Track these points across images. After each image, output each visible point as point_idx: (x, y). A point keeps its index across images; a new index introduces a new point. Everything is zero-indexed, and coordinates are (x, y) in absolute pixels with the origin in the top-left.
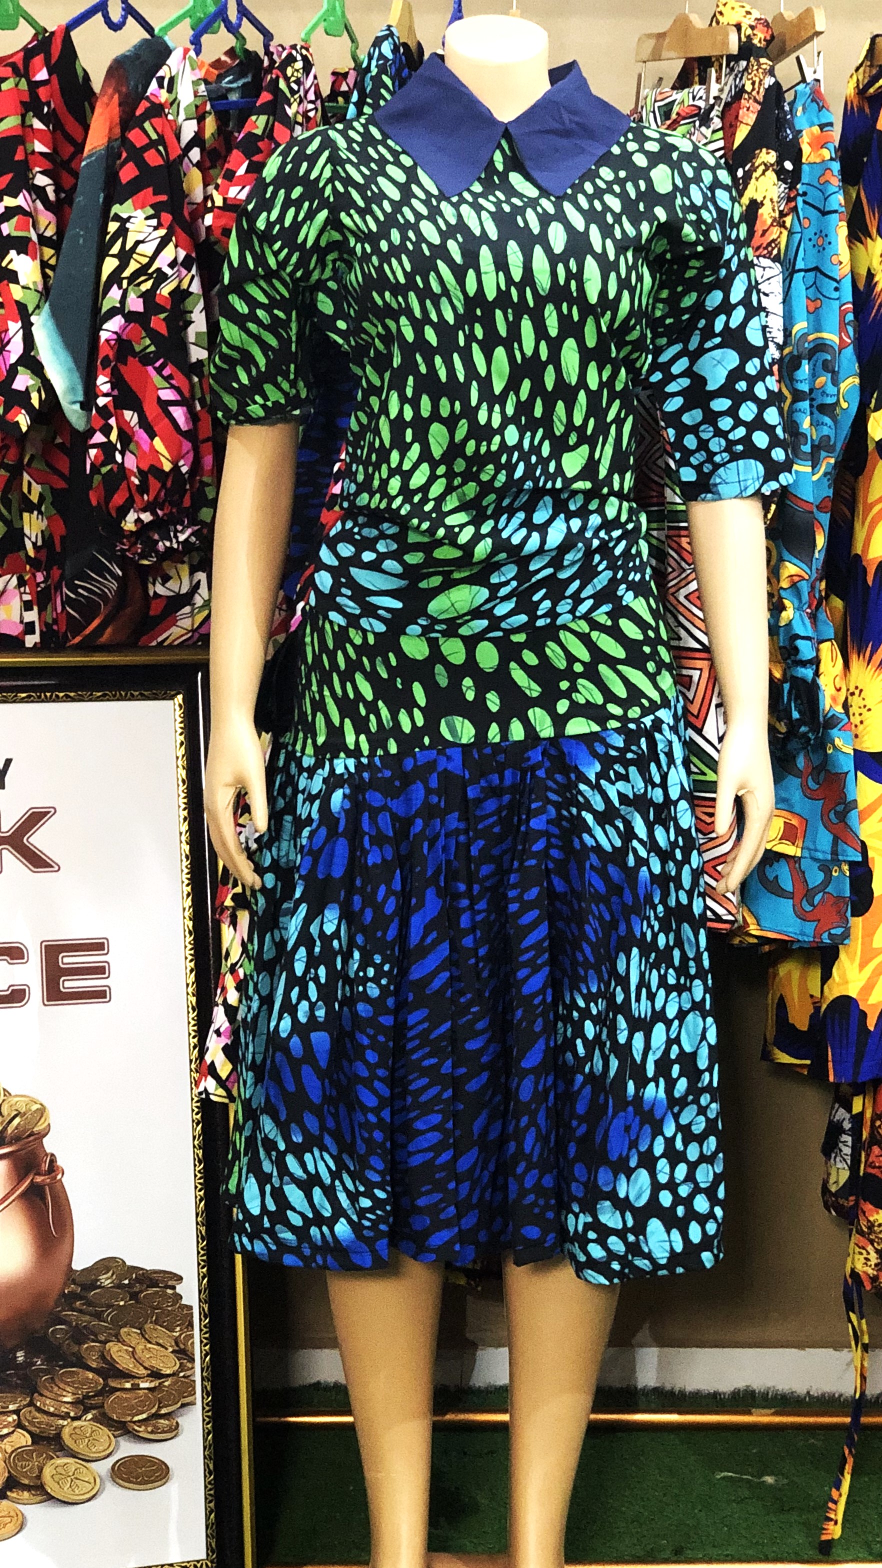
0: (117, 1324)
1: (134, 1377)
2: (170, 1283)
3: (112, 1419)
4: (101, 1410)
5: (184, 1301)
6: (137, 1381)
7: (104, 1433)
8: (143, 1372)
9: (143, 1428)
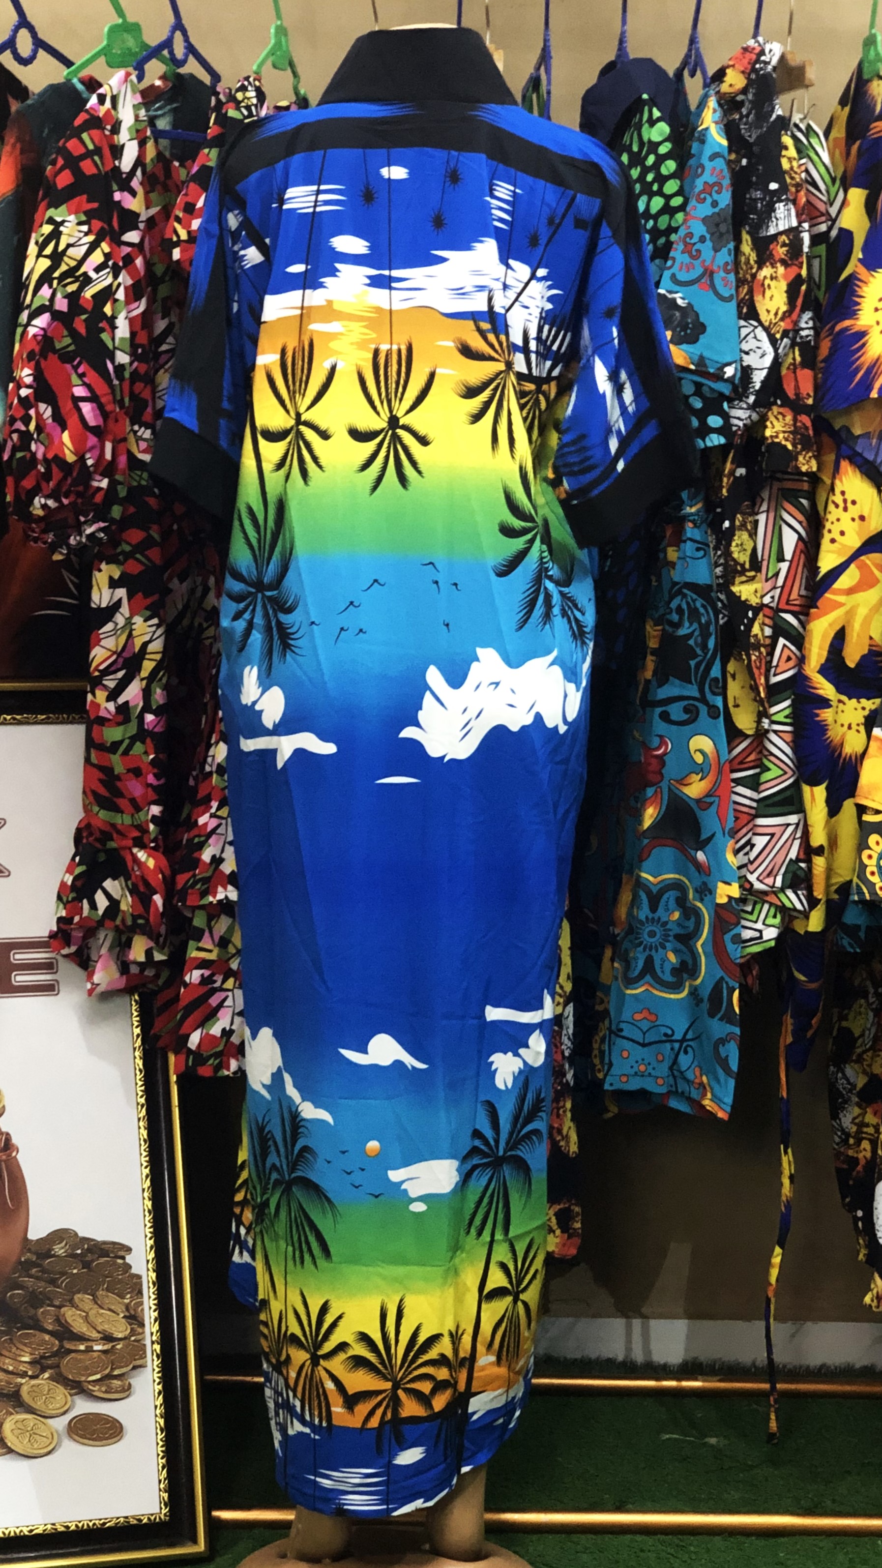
0: (72, 1291)
1: (88, 1340)
2: (121, 1253)
3: (66, 1378)
4: (57, 1370)
5: (134, 1271)
6: (89, 1344)
7: (60, 1393)
8: (95, 1335)
9: (97, 1388)
